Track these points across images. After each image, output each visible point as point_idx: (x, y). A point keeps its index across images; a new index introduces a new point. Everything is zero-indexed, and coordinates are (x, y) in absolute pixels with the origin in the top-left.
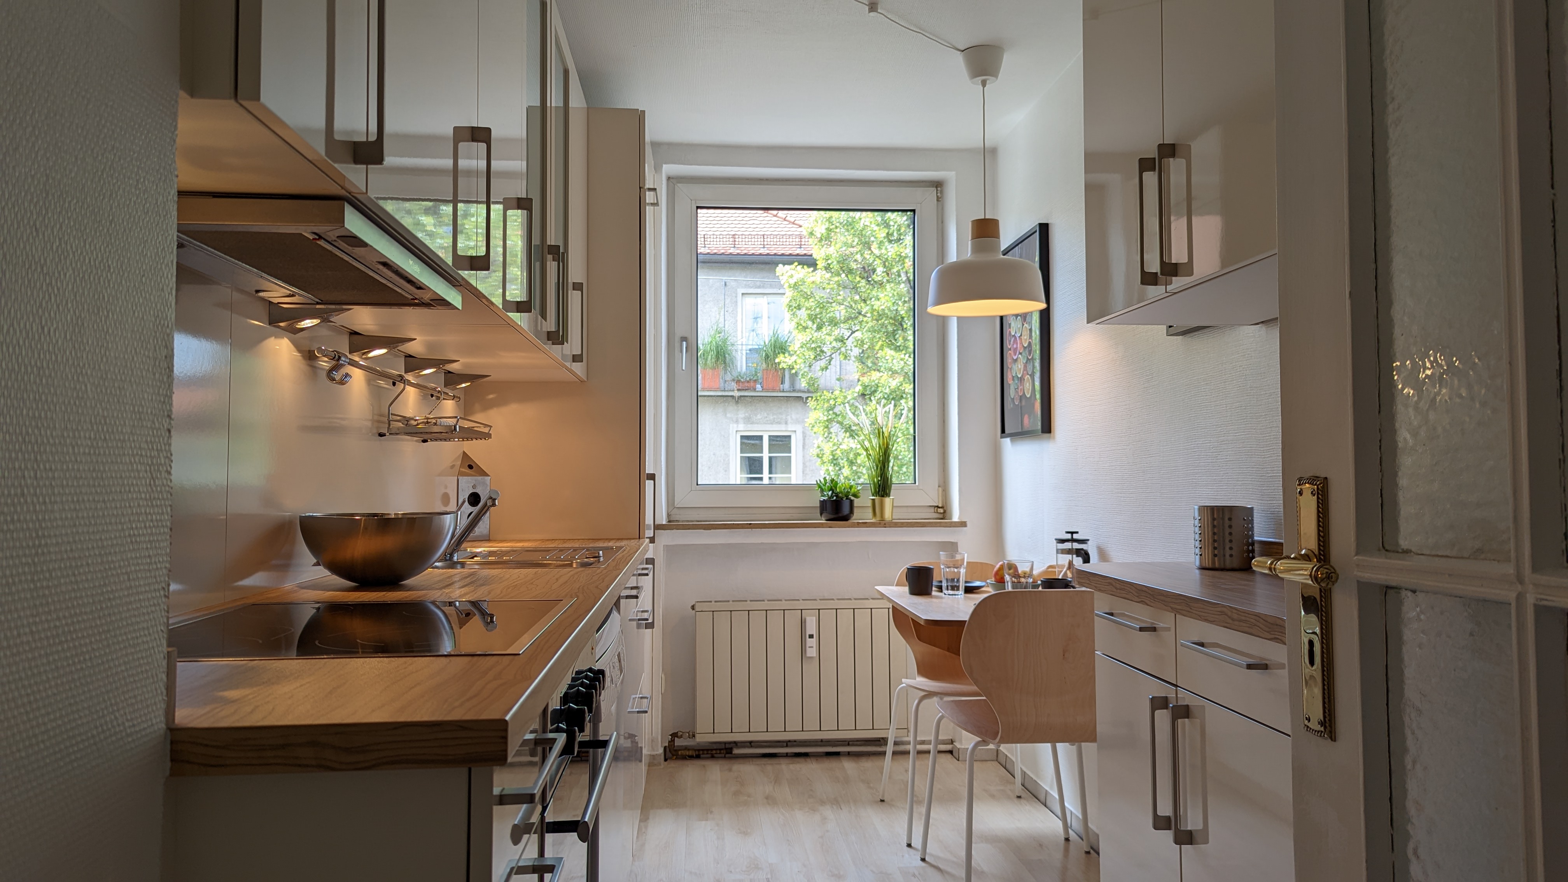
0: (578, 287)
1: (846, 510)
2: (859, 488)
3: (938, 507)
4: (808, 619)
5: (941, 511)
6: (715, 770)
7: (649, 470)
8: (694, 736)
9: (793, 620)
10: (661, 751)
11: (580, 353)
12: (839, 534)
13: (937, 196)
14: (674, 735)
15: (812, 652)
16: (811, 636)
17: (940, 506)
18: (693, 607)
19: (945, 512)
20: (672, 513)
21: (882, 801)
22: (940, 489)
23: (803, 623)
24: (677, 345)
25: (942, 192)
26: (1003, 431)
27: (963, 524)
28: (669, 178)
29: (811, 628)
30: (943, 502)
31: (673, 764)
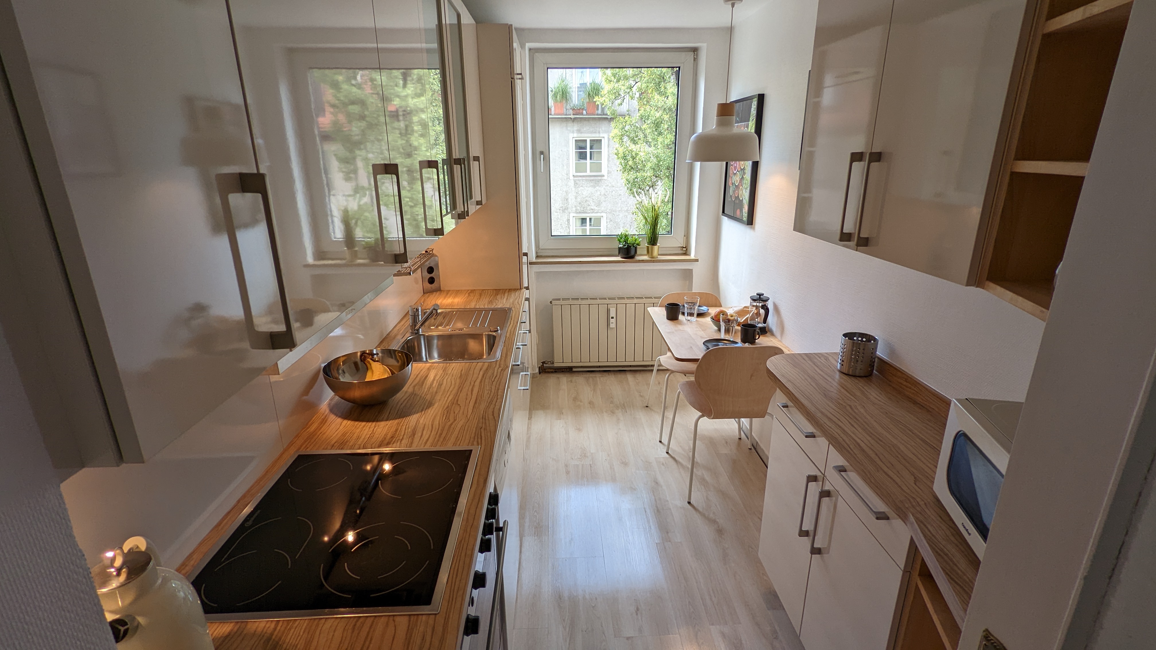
0: (477, 159)
1: (633, 253)
2: (640, 240)
3: (683, 247)
4: (611, 309)
5: (685, 249)
6: (564, 379)
7: (525, 250)
8: (553, 363)
9: (603, 310)
10: (537, 371)
11: (480, 200)
12: (630, 266)
13: (694, 58)
14: (543, 363)
15: (613, 326)
16: (612, 318)
17: (684, 247)
18: (551, 302)
19: (687, 250)
20: (538, 251)
21: (647, 407)
22: (685, 237)
23: (608, 311)
24: (538, 156)
25: (697, 55)
26: (723, 212)
27: (697, 260)
28: (530, 49)
29: (613, 313)
30: (686, 244)
31: (544, 376)
